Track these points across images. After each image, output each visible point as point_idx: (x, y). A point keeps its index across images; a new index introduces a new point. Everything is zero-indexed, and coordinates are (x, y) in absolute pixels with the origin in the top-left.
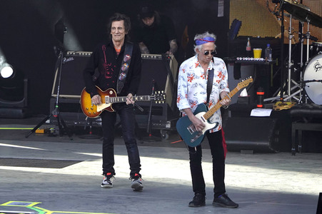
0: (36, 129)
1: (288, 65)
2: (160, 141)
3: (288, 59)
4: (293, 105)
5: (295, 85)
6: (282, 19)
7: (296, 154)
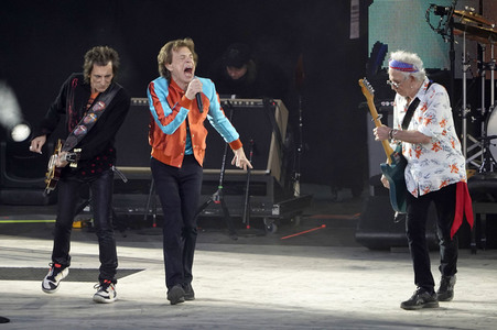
2: (263, 235)
3: (462, 103)
4: (471, 175)
5: (473, 143)
6: (452, 41)
7: (478, 251)
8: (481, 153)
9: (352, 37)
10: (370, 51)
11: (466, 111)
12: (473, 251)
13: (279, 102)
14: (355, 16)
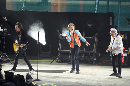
2: (92, 64)
9: (110, 24)
14: (111, 20)
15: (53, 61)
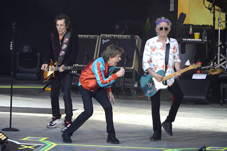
0: (45, 87)
1: (218, 44)
2: (130, 96)
3: (218, 40)
4: (221, 71)
5: (222, 58)
6: (214, 13)
7: (224, 105)
8: (226, 62)
9: (171, 10)
10: (178, 16)
11: (220, 43)
12: (222, 105)
13: (138, 37)
14: (172, 1)
15: (44, 89)
